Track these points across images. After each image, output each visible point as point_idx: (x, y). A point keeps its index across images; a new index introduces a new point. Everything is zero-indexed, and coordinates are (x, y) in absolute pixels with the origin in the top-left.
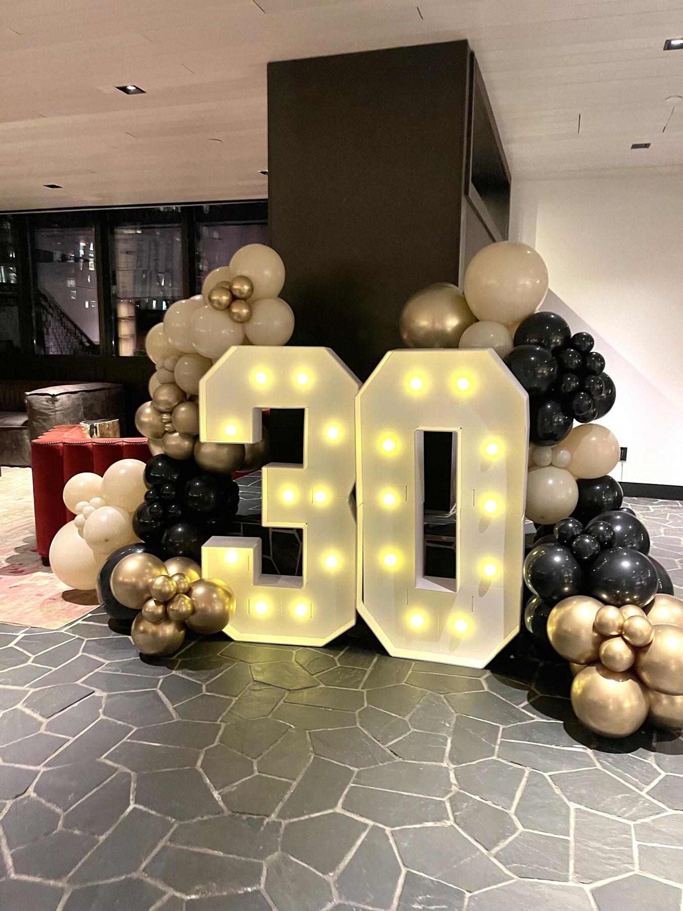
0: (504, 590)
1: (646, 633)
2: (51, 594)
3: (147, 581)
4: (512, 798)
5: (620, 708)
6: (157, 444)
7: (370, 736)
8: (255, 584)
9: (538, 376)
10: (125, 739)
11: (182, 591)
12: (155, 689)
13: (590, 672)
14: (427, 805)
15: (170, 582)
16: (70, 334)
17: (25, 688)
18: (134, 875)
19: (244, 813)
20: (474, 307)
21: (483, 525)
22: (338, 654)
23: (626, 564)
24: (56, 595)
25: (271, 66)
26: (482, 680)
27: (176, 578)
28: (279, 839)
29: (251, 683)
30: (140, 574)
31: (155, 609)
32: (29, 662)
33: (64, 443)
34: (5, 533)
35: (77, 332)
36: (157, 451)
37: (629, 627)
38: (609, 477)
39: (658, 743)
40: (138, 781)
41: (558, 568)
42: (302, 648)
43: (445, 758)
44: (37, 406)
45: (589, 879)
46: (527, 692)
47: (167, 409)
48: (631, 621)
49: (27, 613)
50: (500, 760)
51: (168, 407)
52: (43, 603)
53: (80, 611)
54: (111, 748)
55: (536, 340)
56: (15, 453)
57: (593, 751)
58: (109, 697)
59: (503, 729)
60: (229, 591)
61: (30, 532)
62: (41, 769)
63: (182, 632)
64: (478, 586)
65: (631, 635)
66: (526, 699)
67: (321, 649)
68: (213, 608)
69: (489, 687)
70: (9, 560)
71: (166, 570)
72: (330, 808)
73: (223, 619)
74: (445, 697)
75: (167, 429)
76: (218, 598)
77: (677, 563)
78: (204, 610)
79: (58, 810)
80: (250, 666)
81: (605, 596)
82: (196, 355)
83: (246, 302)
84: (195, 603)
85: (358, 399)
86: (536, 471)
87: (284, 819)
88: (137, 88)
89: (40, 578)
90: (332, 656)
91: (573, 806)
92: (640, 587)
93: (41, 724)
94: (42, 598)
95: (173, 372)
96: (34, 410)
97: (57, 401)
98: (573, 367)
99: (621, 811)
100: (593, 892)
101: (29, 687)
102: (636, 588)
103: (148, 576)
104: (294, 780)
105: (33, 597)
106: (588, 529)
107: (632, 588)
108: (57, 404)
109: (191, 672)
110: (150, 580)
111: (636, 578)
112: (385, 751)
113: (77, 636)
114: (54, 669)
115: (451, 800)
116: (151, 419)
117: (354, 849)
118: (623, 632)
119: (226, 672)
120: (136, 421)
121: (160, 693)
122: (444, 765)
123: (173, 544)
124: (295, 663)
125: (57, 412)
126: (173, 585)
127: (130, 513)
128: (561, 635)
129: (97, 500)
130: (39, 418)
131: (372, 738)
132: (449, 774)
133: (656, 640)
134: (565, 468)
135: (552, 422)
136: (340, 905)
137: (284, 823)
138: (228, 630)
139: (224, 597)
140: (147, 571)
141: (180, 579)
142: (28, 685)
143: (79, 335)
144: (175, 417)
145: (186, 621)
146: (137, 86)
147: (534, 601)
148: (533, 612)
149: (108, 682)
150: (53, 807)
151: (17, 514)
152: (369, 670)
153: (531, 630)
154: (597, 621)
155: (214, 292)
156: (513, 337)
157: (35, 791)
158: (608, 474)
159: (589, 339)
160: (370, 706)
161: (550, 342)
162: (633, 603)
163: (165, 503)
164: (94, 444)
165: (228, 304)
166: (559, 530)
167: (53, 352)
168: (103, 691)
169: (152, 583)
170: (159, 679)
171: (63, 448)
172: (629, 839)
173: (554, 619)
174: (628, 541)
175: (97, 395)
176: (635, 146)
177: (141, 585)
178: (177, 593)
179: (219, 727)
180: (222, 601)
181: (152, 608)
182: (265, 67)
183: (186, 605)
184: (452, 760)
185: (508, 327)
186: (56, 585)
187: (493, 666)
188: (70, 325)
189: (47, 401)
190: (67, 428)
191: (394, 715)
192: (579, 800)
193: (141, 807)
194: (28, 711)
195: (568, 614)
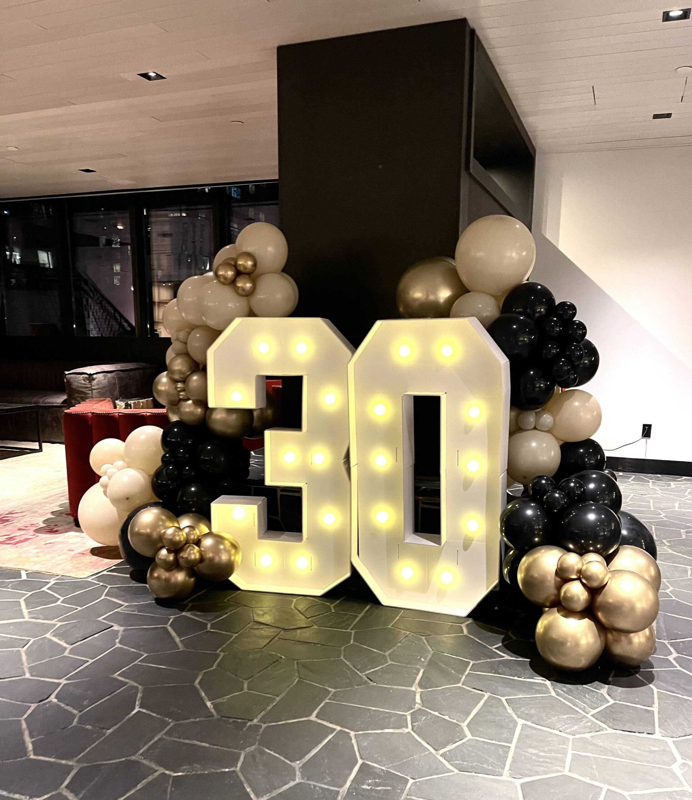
0: (487, 546)
1: (601, 576)
2: (81, 550)
3: (160, 532)
4: (468, 714)
5: (577, 645)
6: (174, 413)
7: (351, 666)
8: (260, 538)
9: (520, 343)
10: (136, 662)
11: (191, 542)
12: (165, 626)
13: (552, 613)
14: (390, 717)
15: (181, 533)
16: (110, 316)
17: (53, 622)
18: (133, 758)
19: (231, 718)
20: (464, 279)
21: (467, 484)
22: (335, 602)
23: (592, 517)
24: (84, 551)
25: (281, 49)
26: (464, 626)
27: (187, 530)
28: (258, 737)
29: (251, 623)
30: (155, 526)
31: (168, 556)
32: (59, 603)
33: (93, 413)
34: (44, 499)
35: (117, 315)
36: (174, 418)
37: (585, 571)
38: (591, 440)
39: (615, 678)
40: (144, 692)
41: (529, 521)
42: (302, 597)
43: (415, 684)
44: (75, 385)
45: (521, 775)
46: (502, 637)
47: (182, 378)
48: (588, 565)
49: (58, 564)
50: (464, 687)
51: (182, 376)
52: (74, 557)
53: (105, 564)
54: (124, 668)
55: (521, 310)
56: (56, 430)
57: (551, 683)
58: (124, 631)
59: (473, 665)
60: (234, 543)
61: (65, 500)
62: (63, 681)
63: (192, 579)
64: (462, 541)
65: (588, 578)
66: (501, 641)
67: (320, 598)
68: (220, 558)
69: (469, 633)
70: (46, 522)
71: (179, 523)
72: (306, 717)
73: (229, 568)
74: (425, 639)
75: (181, 397)
76: (225, 549)
77: (682, 533)
78: (212, 560)
79: (75, 712)
80: (253, 610)
81: (571, 546)
82: (206, 328)
83: (250, 276)
84: (203, 553)
85: (351, 366)
86: (521, 434)
87: (265, 723)
88: (157, 74)
89: (72, 536)
90: (328, 604)
91: (520, 722)
92: (602, 538)
93: (65, 649)
94: (73, 553)
95: (186, 343)
96: (72, 388)
97: (94, 379)
98: (554, 334)
99: (563, 727)
100: (522, 785)
101: (57, 621)
102: (600, 538)
103: (161, 528)
104: (278, 696)
105: (65, 551)
106: (560, 485)
107: (595, 538)
108: (94, 382)
109: (199, 613)
110: (163, 531)
111: (600, 530)
112: (362, 678)
113: (101, 584)
114: (80, 608)
115: (412, 714)
116: (167, 388)
117: (320, 746)
118: (581, 576)
119: (230, 614)
120: (154, 390)
121: (170, 629)
122: (413, 689)
123: (187, 502)
124: (294, 608)
125: (94, 391)
126: (183, 535)
127: (149, 476)
128: (529, 581)
129: (120, 463)
130: (78, 397)
131: (353, 668)
132: (415, 695)
133: (611, 583)
134: (549, 431)
135: (534, 386)
136: (300, 783)
137: (264, 726)
138: (234, 579)
139: (230, 548)
140: (161, 523)
141: (190, 531)
142: (56, 620)
143: (119, 318)
144: (187, 386)
145: (195, 568)
146: (157, 72)
147: (511, 553)
148: (510, 563)
149: (125, 619)
150: (69, 708)
151: (55, 484)
152: (360, 616)
153: (509, 582)
154: (559, 566)
155: (221, 267)
156: (501, 306)
157: (56, 698)
158: (592, 438)
159: (573, 308)
160: (355, 643)
161: (534, 312)
162: (596, 551)
163: (179, 465)
164: (120, 414)
165: (233, 278)
166: (533, 486)
167: (94, 335)
168: (122, 626)
169: (165, 533)
170: (170, 618)
171: (92, 417)
172: (565, 749)
173: (523, 567)
174: (600, 498)
175: (131, 374)
176: (656, 117)
177: (155, 535)
178: (186, 543)
179: (219, 655)
180: (228, 552)
181: (163, 555)
182: (275, 51)
183: (194, 554)
184: (420, 685)
185: (495, 297)
186: (86, 543)
187: (474, 614)
188: (110, 308)
189: (84, 380)
190: (98, 401)
191: (375, 650)
192: (527, 717)
193: (144, 711)
194: (55, 639)
195: (535, 561)
